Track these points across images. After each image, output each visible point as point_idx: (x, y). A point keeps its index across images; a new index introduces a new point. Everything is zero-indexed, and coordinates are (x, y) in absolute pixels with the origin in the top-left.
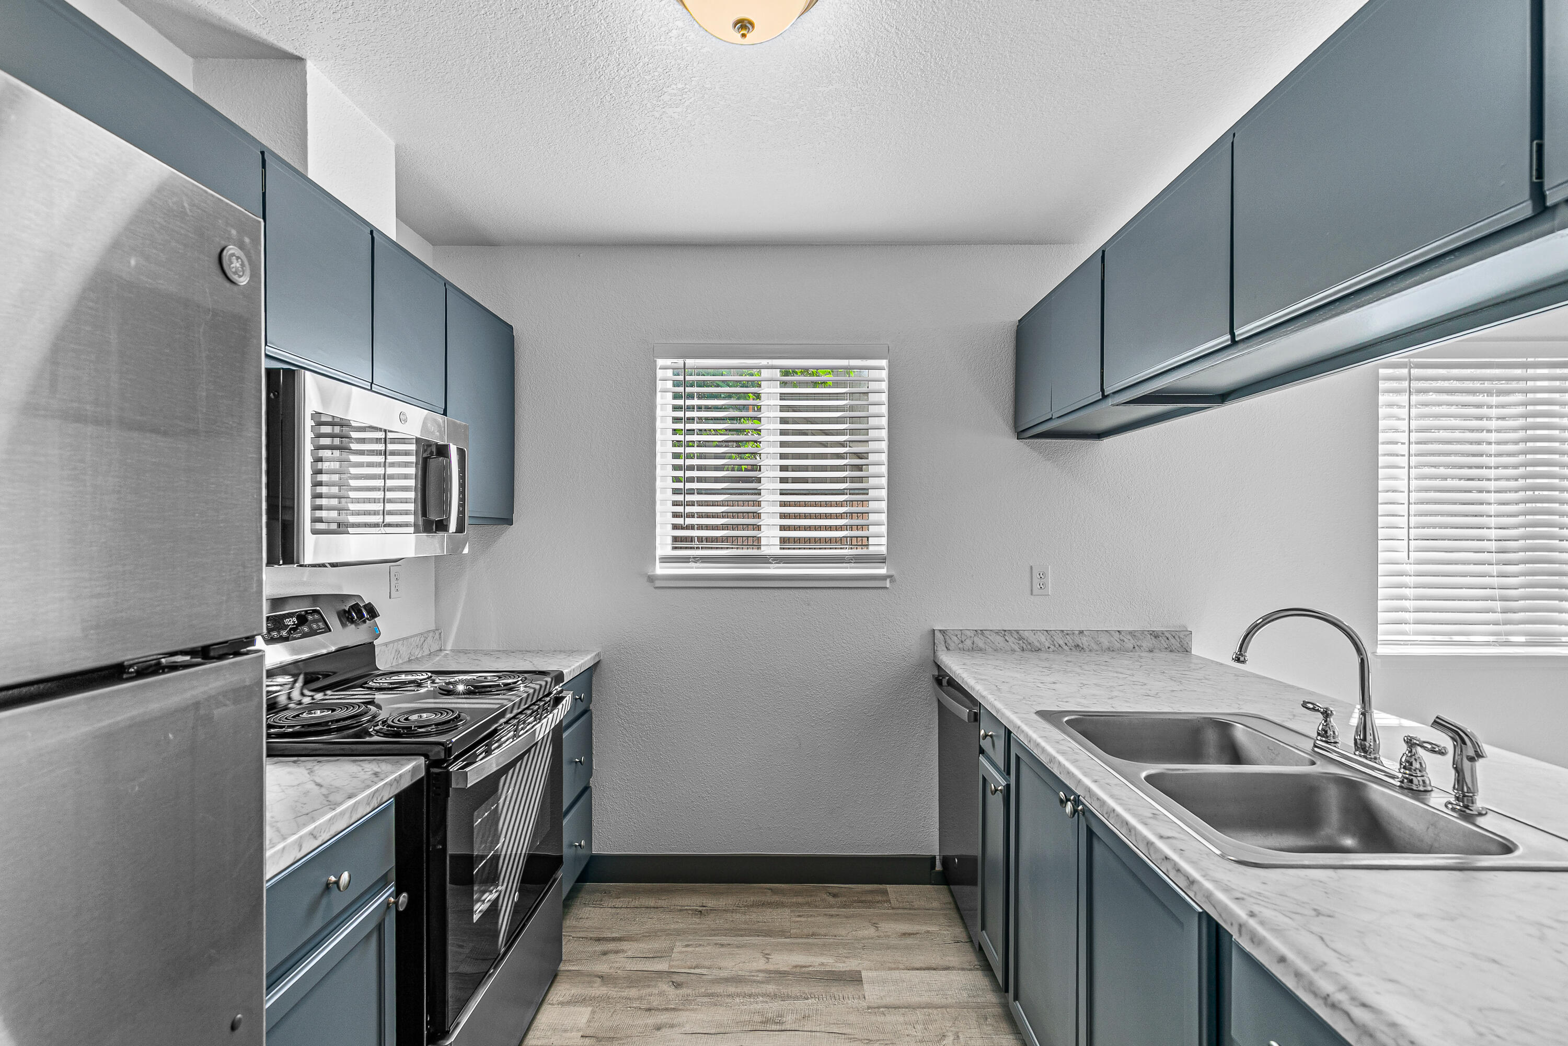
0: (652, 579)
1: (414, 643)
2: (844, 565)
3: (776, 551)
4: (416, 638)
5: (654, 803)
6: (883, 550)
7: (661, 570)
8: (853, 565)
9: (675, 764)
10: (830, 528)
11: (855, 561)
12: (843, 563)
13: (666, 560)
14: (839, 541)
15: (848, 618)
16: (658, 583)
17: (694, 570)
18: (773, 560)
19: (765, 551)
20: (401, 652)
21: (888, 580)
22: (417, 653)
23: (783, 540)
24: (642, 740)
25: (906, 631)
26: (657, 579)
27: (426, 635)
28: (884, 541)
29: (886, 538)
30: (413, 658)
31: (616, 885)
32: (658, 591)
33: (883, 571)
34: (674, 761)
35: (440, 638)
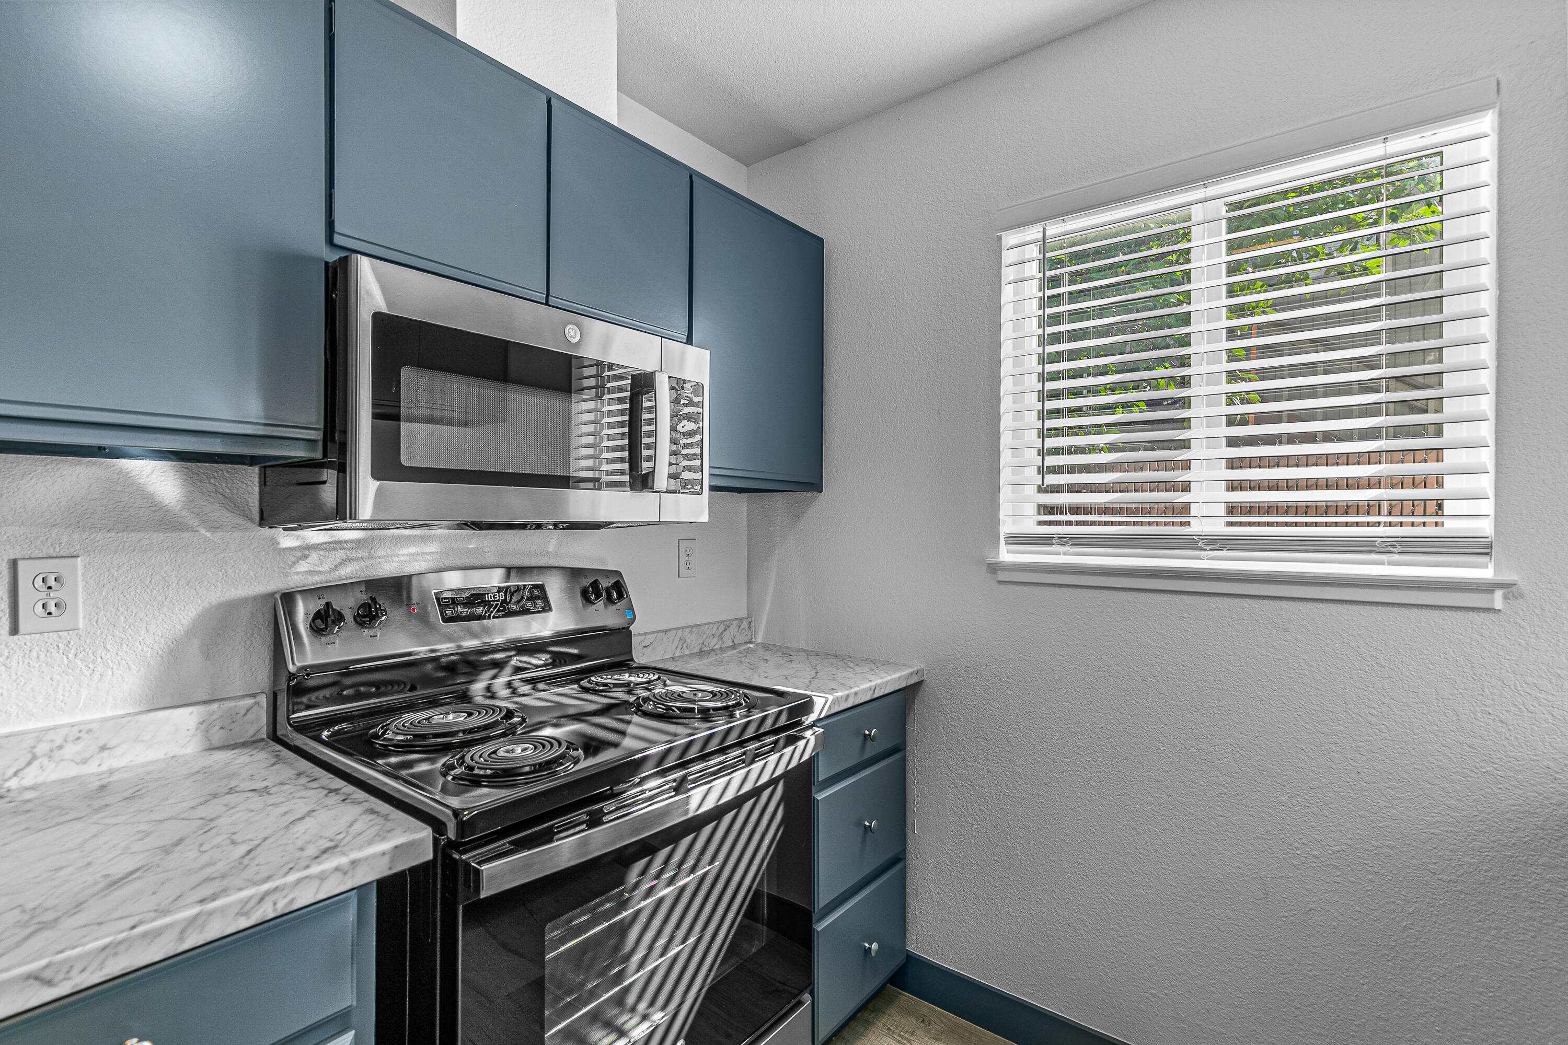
0: (994, 568)
1: (708, 631)
2: (1374, 557)
3: (1218, 527)
4: (711, 626)
5: (998, 911)
6: (1486, 527)
7: (1007, 555)
8: (1396, 557)
9: (1030, 860)
10: (1349, 484)
11: (1401, 549)
12: (1371, 552)
13: (1015, 540)
14: (1372, 508)
15: (1383, 667)
16: (1002, 576)
17: (1062, 556)
18: (1207, 544)
19: (1196, 527)
20: (689, 641)
21: (1499, 594)
22: (713, 644)
23: (1232, 509)
24: (980, 809)
25: (1556, 712)
26: (1000, 569)
27: (728, 623)
28: (1487, 507)
29: (1492, 500)
30: (707, 649)
31: (942, 1014)
32: (1003, 587)
33: (1485, 572)
34: (1028, 855)
35: (750, 628)
